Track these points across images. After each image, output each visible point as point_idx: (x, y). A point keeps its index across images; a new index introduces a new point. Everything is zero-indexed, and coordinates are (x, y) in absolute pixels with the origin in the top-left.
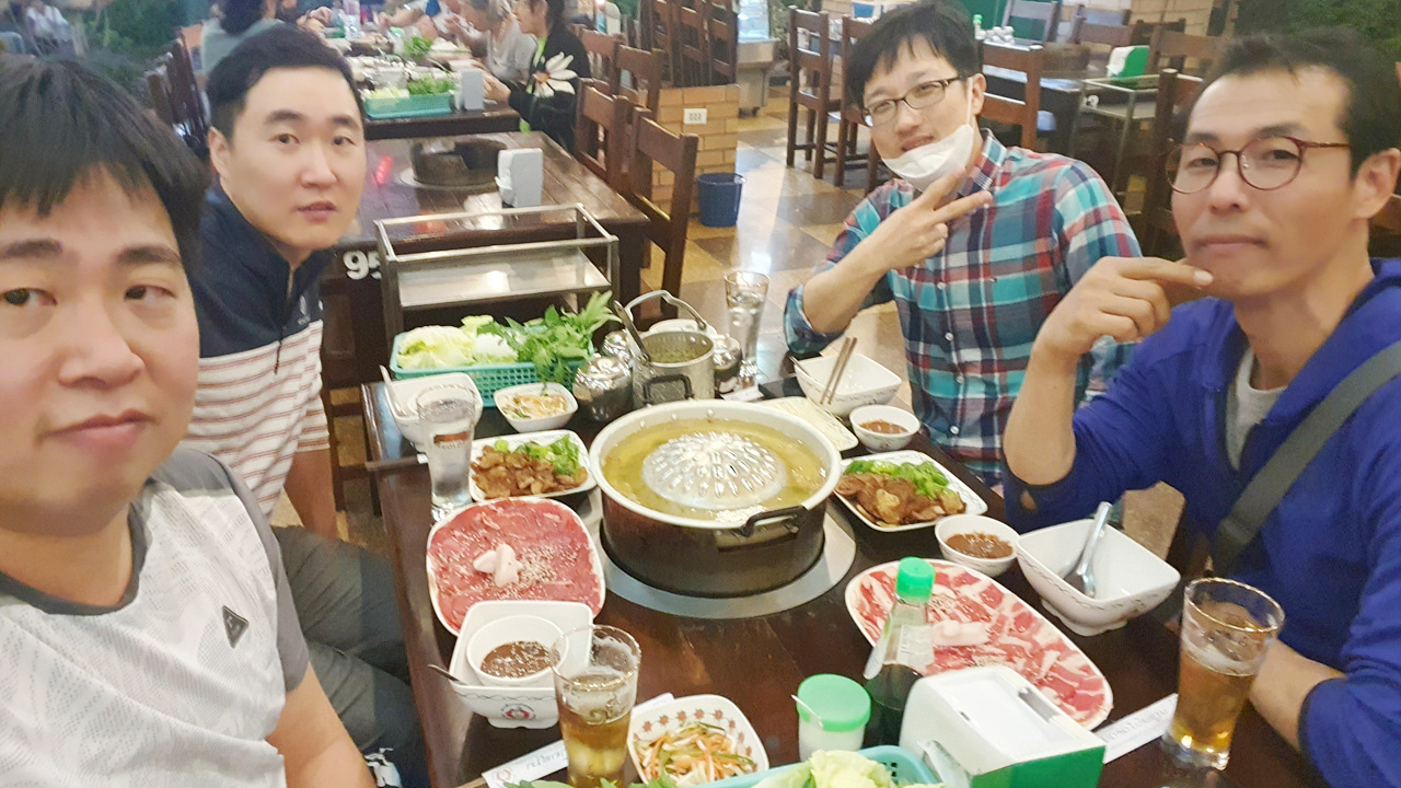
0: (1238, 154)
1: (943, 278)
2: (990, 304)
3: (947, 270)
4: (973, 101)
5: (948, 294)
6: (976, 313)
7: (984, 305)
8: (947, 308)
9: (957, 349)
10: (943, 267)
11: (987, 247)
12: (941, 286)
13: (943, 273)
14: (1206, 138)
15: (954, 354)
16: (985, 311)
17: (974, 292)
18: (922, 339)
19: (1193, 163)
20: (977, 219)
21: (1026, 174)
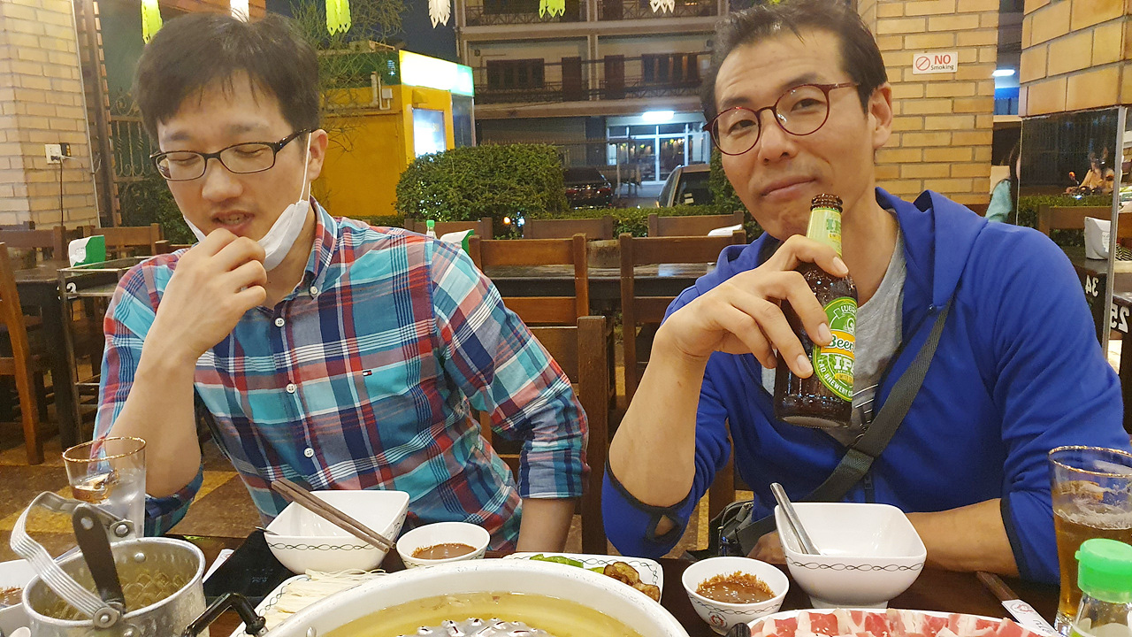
1: (291, 378)
2: (365, 402)
3: (295, 367)
4: (310, 162)
5: (302, 399)
6: (348, 416)
7: (357, 405)
8: (303, 416)
9: (324, 466)
10: (289, 364)
11: (351, 334)
12: (291, 388)
13: (290, 372)
15: (321, 473)
16: (359, 412)
17: (341, 393)
18: (268, 462)
19: (733, 128)
20: (327, 300)
21: (378, 248)
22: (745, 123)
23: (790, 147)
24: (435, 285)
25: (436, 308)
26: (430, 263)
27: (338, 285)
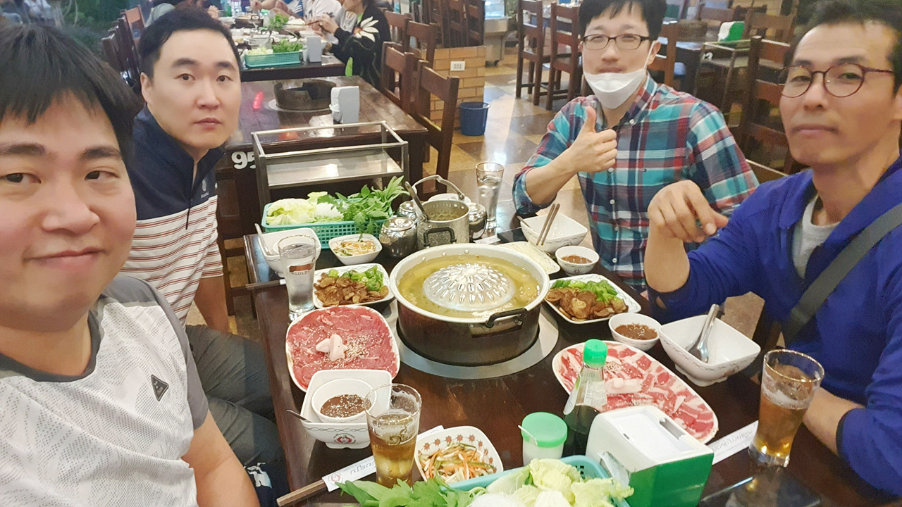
0: (824, 74)
2: (640, 185)
5: (615, 176)
6: (630, 190)
7: (636, 185)
8: (613, 184)
9: (617, 210)
11: (642, 148)
14: (805, 63)
15: (614, 213)
16: (636, 189)
17: (631, 176)
18: (594, 202)
19: (796, 79)
20: (636, 129)
21: (669, 104)
22: (804, 79)
23: (825, 102)
24: (690, 129)
25: (687, 143)
26: (690, 116)
27: (643, 121)
